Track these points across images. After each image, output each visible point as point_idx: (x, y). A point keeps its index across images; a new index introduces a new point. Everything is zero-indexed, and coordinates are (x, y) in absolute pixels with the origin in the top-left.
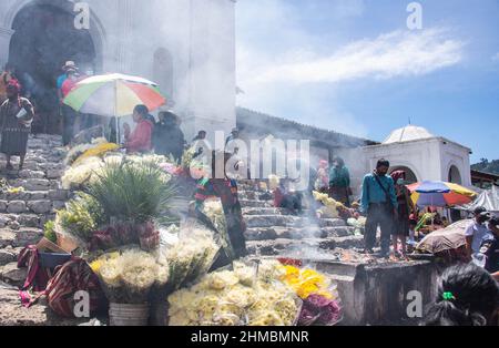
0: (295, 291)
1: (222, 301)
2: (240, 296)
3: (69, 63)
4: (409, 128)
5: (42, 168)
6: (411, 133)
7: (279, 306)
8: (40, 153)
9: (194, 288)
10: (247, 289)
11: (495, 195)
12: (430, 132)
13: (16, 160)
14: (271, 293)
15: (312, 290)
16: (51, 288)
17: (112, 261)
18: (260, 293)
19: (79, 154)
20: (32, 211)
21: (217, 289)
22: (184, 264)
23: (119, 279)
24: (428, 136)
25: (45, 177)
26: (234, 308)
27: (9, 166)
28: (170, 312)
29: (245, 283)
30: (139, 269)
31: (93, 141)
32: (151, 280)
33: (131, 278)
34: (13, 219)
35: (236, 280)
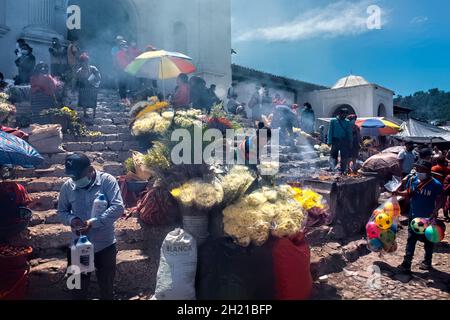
0: (301, 205)
1: (258, 213)
2: (270, 209)
3: (118, 37)
4: (352, 77)
5: (109, 117)
6: (353, 80)
7: (294, 216)
8: (105, 105)
9: (239, 205)
10: (273, 205)
11: (412, 126)
12: (366, 79)
13: (90, 111)
14: (288, 207)
15: (313, 204)
16: (141, 207)
17: (186, 190)
18: (281, 207)
19: (140, 109)
20: (109, 149)
21: (254, 205)
22: (234, 191)
23: (193, 202)
24: (364, 83)
25: (113, 123)
26: (266, 218)
27: (86, 116)
28: (224, 221)
29: (271, 201)
30: (206, 195)
31: (149, 99)
32: (214, 202)
33: (201, 201)
34: (99, 156)
35: (265, 199)
